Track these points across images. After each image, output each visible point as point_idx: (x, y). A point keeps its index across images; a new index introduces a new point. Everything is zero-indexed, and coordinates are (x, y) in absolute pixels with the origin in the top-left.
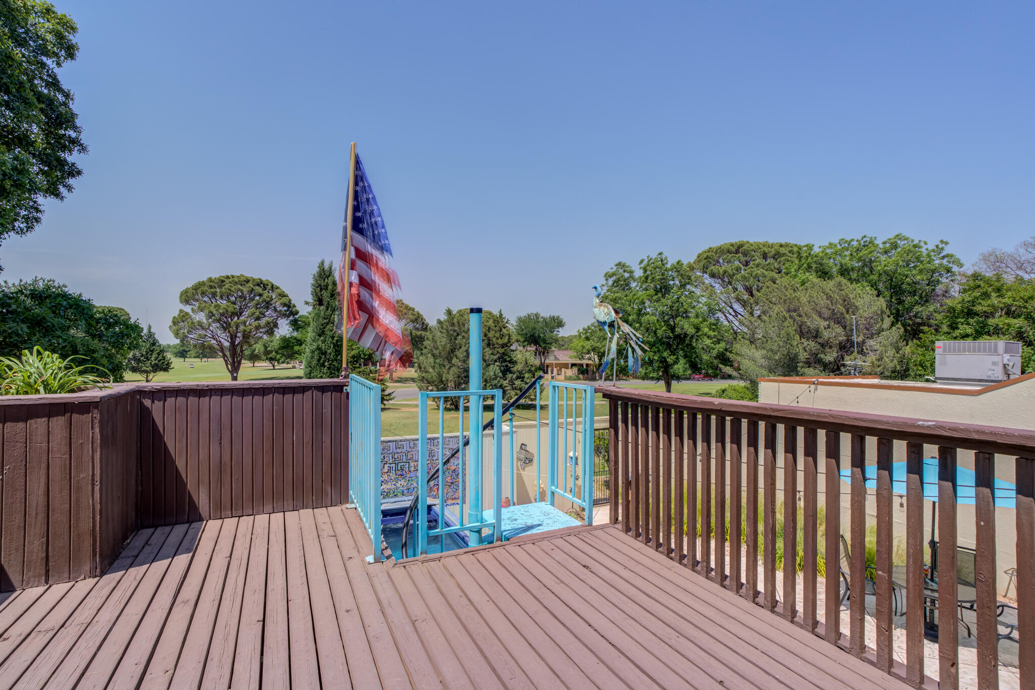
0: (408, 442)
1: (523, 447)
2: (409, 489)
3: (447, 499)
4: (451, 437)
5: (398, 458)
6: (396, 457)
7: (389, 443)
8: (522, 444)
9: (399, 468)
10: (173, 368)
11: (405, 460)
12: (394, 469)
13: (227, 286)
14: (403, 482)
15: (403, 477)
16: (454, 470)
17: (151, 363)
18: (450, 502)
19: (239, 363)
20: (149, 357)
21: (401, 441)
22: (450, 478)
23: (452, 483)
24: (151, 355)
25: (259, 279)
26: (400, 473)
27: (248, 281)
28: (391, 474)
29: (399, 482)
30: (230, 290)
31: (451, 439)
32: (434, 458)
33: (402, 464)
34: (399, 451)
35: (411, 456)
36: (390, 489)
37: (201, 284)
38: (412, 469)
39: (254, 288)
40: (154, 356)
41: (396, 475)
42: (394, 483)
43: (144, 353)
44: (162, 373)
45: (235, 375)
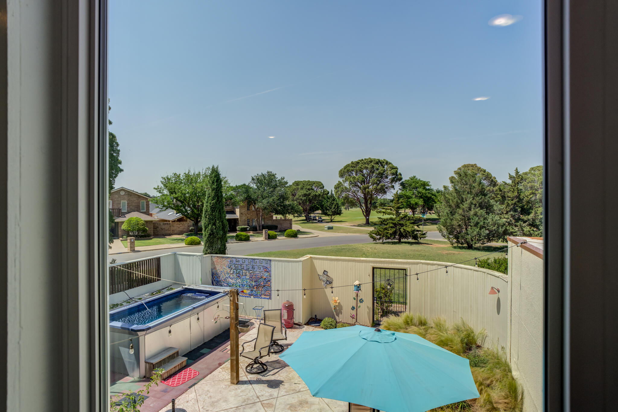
0: (241, 259)
1: (325, 273)
2: (242, 285)
3: (262, 294)
4: (263, 260)
5: (237, 267)
6: (236, 266)
7: (233, 259)
8: (325, 271)
9: (238, 273)
10: (343, 213)
11: (240, 268)
12: (235, 273)
13: (360, 166)
14: (239, 280)
15: (240, 277)
16: (265, 279)
17: (332, 211)
18: (263, 296)
19: (370, 212)
20: (331, 207)
21: (238, 258)
22: (262, 283)
23: (264, 286)
24: (332, 206)
25: (378, 159)
26: (238, 275)
27: (371, 162)
28: (234, 275)
29: (238, 280)
30: (361, 168)
31: (263, 261)
32: (255, 270)
33: (239, 270)
34: (237, 263)
35: (243, 267)
36: (234, 283)
37: (348, 166)
38: (244, 274)
39: (374, 165)
40: (333, 206)
41: (237, 276)
42: (236, 280)
43: (329, 205)
44: (338, 216)
45: (368, 218)
